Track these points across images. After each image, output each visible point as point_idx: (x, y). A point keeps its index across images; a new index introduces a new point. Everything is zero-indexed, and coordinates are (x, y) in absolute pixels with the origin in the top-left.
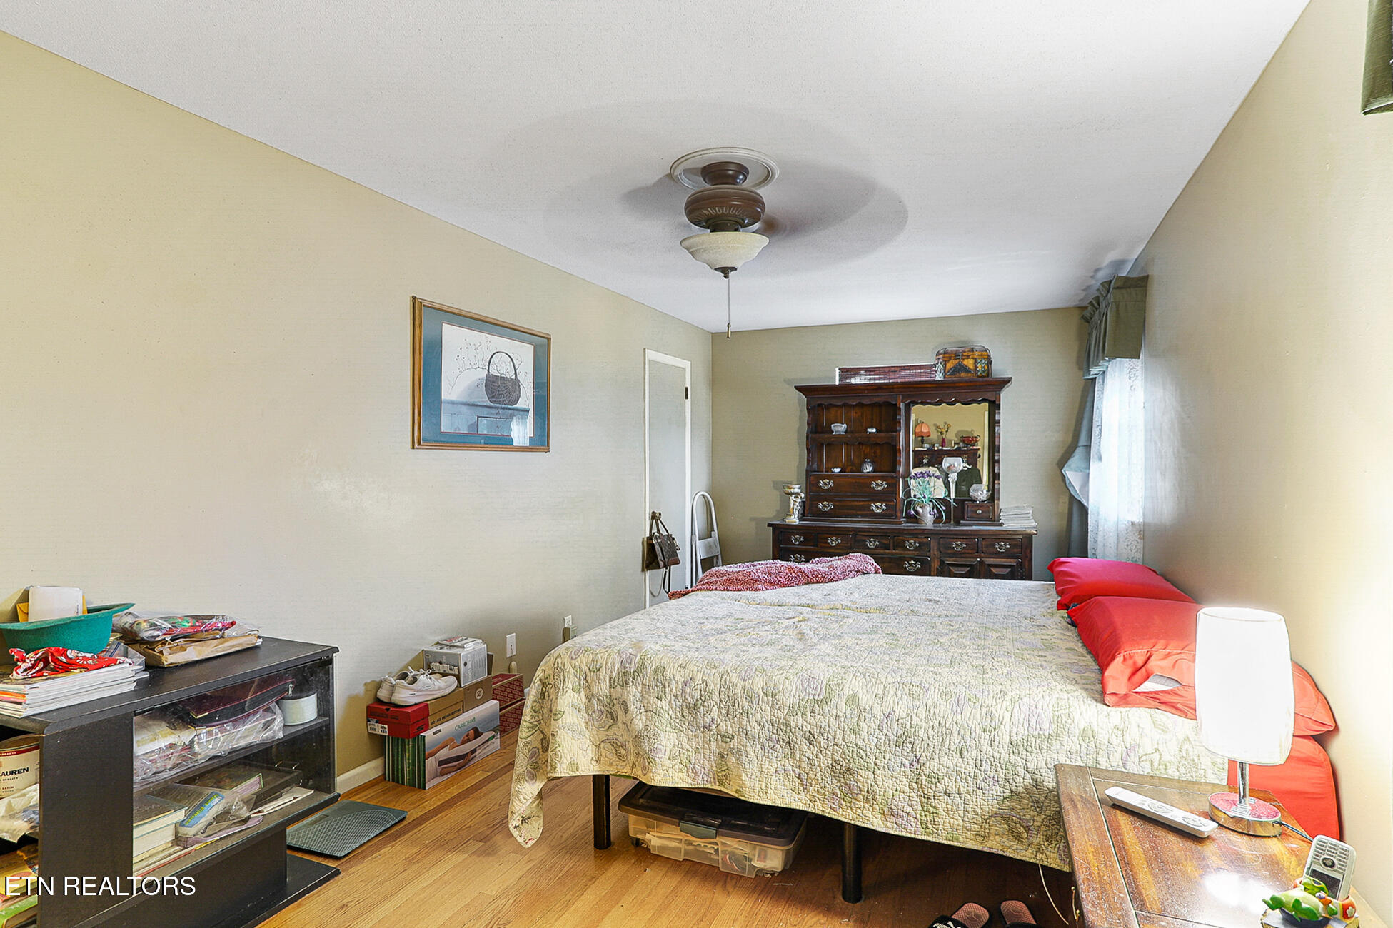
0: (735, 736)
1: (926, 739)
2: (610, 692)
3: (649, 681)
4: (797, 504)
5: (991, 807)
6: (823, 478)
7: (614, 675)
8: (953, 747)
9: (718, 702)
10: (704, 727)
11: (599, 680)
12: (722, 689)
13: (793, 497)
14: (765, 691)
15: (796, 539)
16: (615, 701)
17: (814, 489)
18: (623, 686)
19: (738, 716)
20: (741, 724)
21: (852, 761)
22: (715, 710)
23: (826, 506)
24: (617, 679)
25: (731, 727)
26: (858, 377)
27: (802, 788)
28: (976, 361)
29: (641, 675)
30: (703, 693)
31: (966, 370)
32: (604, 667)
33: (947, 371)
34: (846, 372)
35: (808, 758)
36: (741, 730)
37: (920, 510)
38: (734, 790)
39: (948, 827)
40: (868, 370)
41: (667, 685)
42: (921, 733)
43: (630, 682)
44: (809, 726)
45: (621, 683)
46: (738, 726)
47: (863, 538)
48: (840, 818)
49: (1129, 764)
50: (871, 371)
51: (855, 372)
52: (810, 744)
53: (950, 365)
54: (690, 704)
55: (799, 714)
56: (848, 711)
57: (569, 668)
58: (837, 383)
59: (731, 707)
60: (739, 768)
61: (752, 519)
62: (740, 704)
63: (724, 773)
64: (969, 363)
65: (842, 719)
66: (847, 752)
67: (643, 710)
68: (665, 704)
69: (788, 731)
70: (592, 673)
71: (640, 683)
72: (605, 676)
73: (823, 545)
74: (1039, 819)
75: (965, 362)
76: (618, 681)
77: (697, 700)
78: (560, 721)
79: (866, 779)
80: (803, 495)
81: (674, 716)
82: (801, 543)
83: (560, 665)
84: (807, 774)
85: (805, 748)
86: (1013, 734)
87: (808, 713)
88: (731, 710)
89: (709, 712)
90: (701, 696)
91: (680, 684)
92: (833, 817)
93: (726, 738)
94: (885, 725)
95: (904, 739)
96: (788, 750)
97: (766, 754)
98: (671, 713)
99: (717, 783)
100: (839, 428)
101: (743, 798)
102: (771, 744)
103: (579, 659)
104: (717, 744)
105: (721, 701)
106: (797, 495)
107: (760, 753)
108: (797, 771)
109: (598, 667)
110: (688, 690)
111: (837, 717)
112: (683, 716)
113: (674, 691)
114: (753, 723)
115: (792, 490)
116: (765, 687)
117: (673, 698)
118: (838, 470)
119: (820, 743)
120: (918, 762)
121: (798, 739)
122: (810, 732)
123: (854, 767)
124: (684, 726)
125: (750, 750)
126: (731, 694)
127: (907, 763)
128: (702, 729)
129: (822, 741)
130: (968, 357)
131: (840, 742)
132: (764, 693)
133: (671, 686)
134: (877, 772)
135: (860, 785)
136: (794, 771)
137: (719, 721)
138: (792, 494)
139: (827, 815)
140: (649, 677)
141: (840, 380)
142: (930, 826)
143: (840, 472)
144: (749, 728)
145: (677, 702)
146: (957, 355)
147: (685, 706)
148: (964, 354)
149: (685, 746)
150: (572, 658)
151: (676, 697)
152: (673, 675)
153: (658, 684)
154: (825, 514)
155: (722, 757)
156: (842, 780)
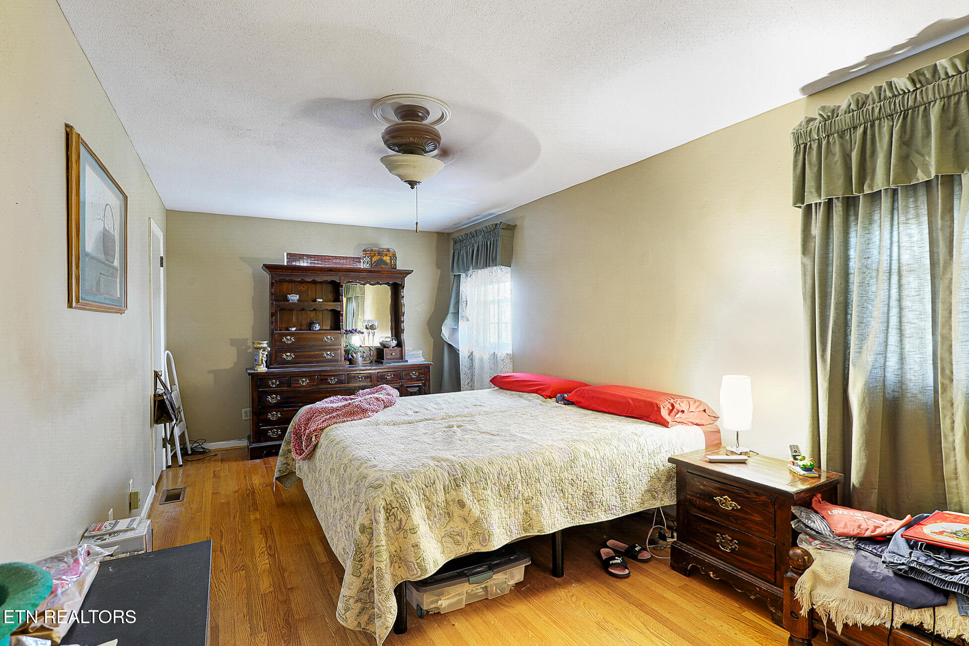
0: (534, 497)
1: (620, 464)
2: (446, 497)
3: (475, 479)
4: (265, 356)
5: (644, 488)
6: (286, 335)
7: (447, 483)
8: (630, 464)
9: (521, 479)
10: (515, 498)
11: (436, 490)
12: (522, 470)
13: (261, 351)
14: (545, 463)
15: (273, 383)
16: (451, 503)
17: (278, 343)
18: (456, 489)
19: (534, 483)
20: (536, 488)
21: (593, 488)
22: (520, 485)
23: (288, 356)
24: (450, 486)
25: (531, 492)
26: (301, 262)
27: (568, 515)
28: (391, 258)
29: (467, 477)
30: (511, 476)
31: (385, 263)
32: (437, 481)
33: (372, 263)
34: (291, 256)
35: (572, 495)
36: (537, 491)
37: (354, 355)
38: (537, 531)
39: (631, 506)
40: (309, 256)
41: (488, 478)
42: (618, 462)
43: (462, 485)
44: (571, 476)
45: (453, 487)
46: (534, 490)
47: (327, 377)
48: (588, 523)
49: (684, 449)
50: (311, 258)
51: (301, 257)
52: (572, 486)
53: (374, 259)
54: (504, 486)
55: (566, 471)
56: (587, 461)
57: (408, 490)
58: (286, 264)
59: (529, 480)
60: (539, 516)
61: (210, 372)
62: (534, 475)
63: (528, 523)
64: (387, 259)
65: (586, 466)
66: (590, 484)
67: (475, 501)
68: (489, 492)
69: (561, 482)
70: (429, 488)
71: (469, 483)
72: (439, 486)
73: (296, 385)
74: (660, 486)
75: (385, 258)
76: (451, 487)
77: (509, 482)
78: (418, 532)
79: (598, 496)
80: (269, 349)
81: (495, 498)
82: (277, 386)
83: (399, 490)
84: (571, 505)
85: (570, 490)
86: (649, 450)
87: (570, 469)
88: (529, 481)
89: (517, 487)
90: (510, 478)
91: (495, 475)
92: (584, 524)
93: (527, 501)
94: (603, 463)
95: (612, 468)
96: (562, 495)
97: (551, 501)
98: (493, 496)
99: (524, 532)
100: (294, 298)
101: (543, 534)
102: (553, 494)
103: (413, 480)
104: (523, 506)
105: (522, 478)
106: (264, 349)
107: (548, 501)
108: (566, 504)
109: (432, 481)
110: (501, 477)
111: (583, 466)
112: (501, 496)
113: (493, 481)
114: (543, 485)
115: (261, 346)
116: (544, 461)
117: (493, 486)
118: (295, 329)
119: (577, 484)
120: (618, 477)
121: (567, 486)
122: (572, 479)
123: (594, 491)
124: (501, 502)
125: (543, 502)
126: (527, 471)
127: (614, 479)
128: (513, 500)
129: (578, 482)
130: (386, 255)
131: (587, 479)
132: (545, 465)
133: (491, 478)
134: (604, 489)
135: (597, 500)
136: (564, 506)
137: (523, 490)
138: (260, 348)
139: (581, 524)
140: (474, 477)
141: (287, 262)
142: (624, 508)
143: (295, 330)
144: (541, 489)
145: (496, 488)
146: (380, 253)
147: (501, 489)
148: (384, 253)
149: (504, 515)
150: (407, 481)
151: (495, 484)
152: (489, 470)
153: (482, 479)
154: (288, 362)
155: (527, 513)
156: (588, 501)
